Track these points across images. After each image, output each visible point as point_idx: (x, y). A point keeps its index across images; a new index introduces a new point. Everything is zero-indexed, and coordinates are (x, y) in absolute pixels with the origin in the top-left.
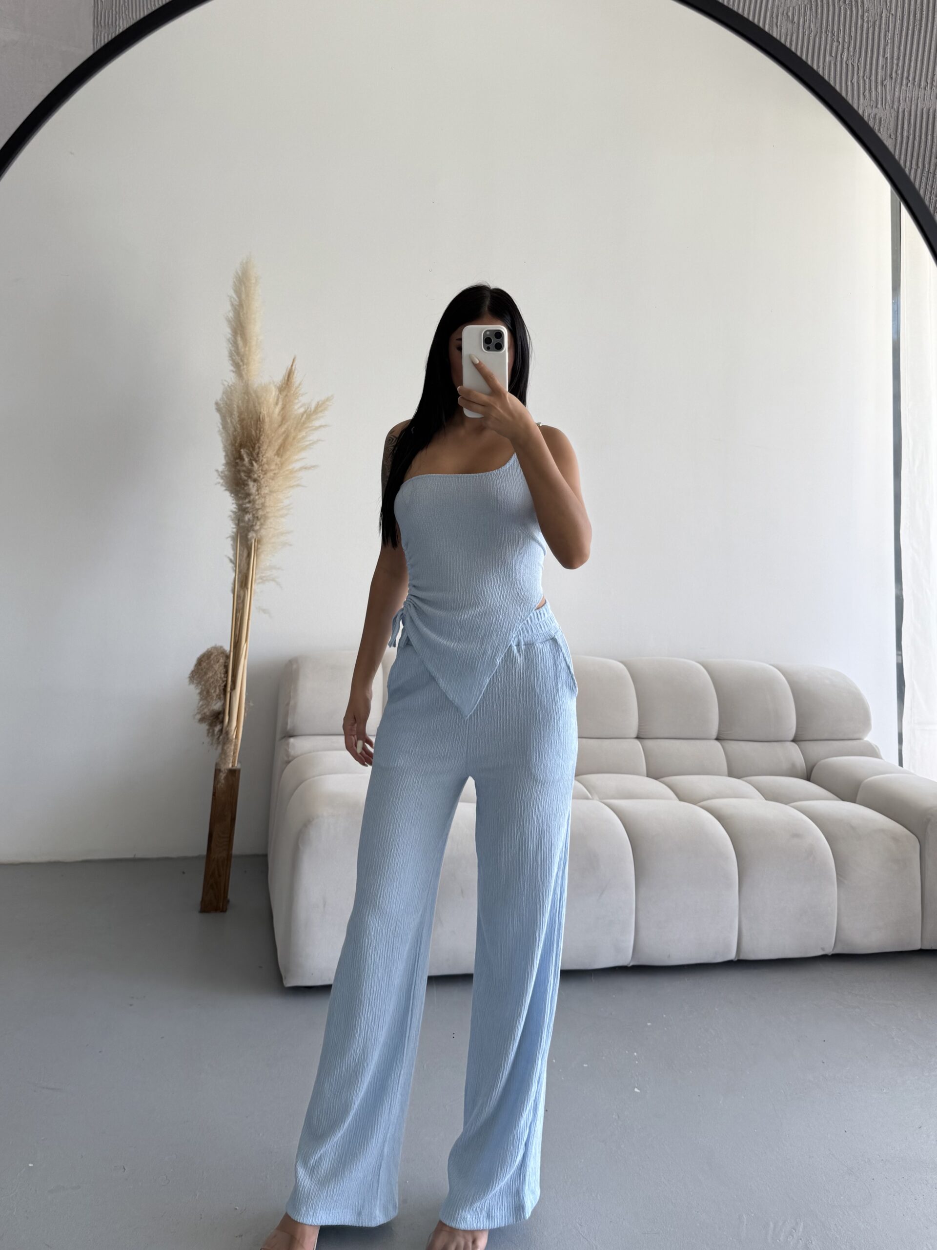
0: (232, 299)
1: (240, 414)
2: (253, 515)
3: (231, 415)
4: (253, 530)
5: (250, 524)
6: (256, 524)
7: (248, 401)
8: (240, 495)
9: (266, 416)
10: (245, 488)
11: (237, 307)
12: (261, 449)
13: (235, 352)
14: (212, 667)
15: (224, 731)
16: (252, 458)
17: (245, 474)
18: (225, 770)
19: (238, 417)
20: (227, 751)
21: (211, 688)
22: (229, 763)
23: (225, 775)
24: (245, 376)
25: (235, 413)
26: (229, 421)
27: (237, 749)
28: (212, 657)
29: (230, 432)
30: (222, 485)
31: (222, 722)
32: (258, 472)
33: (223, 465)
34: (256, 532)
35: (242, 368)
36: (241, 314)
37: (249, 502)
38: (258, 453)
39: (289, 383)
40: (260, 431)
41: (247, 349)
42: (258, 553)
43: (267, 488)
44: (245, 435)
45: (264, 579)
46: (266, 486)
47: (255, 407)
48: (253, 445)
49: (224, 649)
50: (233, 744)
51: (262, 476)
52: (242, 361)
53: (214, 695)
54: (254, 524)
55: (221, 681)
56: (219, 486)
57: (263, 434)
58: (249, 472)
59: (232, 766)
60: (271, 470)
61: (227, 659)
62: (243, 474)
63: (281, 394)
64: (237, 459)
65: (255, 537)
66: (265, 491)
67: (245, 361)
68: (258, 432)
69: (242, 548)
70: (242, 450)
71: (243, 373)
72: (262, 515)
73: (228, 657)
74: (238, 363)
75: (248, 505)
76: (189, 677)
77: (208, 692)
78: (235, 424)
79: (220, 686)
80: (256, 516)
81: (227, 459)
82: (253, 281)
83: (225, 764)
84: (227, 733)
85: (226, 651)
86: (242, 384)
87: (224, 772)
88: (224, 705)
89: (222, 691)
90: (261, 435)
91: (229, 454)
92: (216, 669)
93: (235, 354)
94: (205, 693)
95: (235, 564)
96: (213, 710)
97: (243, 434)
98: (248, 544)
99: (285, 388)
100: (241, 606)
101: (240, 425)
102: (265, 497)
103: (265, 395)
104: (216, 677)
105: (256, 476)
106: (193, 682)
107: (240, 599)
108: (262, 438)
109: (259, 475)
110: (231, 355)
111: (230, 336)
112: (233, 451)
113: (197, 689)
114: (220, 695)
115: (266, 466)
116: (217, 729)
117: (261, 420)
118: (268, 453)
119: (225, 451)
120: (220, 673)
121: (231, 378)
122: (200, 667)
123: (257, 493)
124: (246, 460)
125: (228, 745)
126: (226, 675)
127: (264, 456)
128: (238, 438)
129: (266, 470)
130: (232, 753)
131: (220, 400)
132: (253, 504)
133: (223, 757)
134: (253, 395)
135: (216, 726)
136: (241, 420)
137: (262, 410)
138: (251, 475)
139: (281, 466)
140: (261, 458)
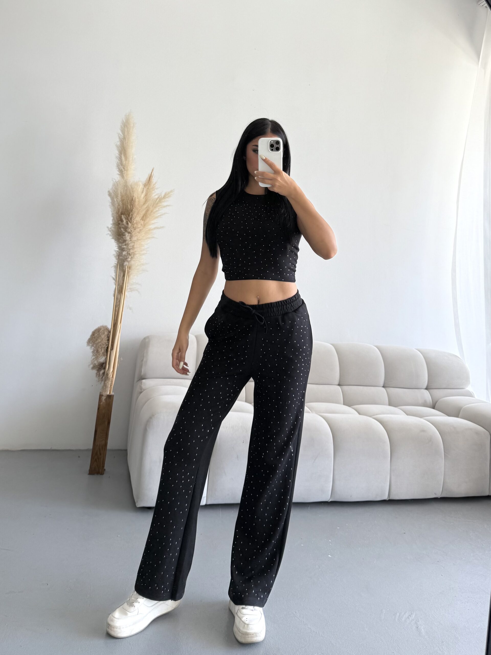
0: (120, 135)
1: (122, 196)
2: (127, 252)
3: (117, 197)
4: (127, 261)
5: (125, 257)
6: (129, 257)
7: (126, 190)
8: (120, 241)
9: (136, 198)
10: (124, 237)
11: (122, 139)
12: (133, 216)
13: (120, 163)
14: (100, 336)
15: (105, 374)
16: (128, 221)
17: (124, 229)
18: (105, 395)
19: (121, 198)
20: (107, 385)
21: (100, 348)
22: (107, 391)
23: (105, 397)
24: (125, 177)
25: (119, 196)
26: (115, 200)
27: (112, 384)
28: (101, 331)
29: (116, 206)
30: (110, 235)
31: (105, 368)
32: (131, 228)
33: (111, 224)
34: (129, 262)
35: (124, 172)
36: (124, 143)
37: (125, 245)
38: (131, 218)
39: (149, 182)
40: (133, 206)
41: (127, 162)
42: (129, 274)
43: (136, 238)
44: (124, 208)
45: (132, 289)
46: (135, 236)
47: (130, 193)
48: (128, 213)
49: (107, 327)
50: (110, 381)
51: (133, 231)
52: (124, 168)
53: (101, 353)
55: (105, 345)
56: (109, 235)
57: (134, 208)
58: (126, 228)
59: (109, 393)
60: (138, 228)
61: (109, 333)
62: (122, 229)
63: (145, 188)
64: (118, 221)
65: (128, 265)
66: (134, 239)
67: (126, 169)
68: (132, 206)
69: (120, 272)
70: (122, 216)
71: (125, 175)
72: (132, 253)
73: (110, 332)
74: (122, 170)
75: (125, 247)
76: (87, 342)
77: (97, 351)
78: (119, 202)
79: (104, 347)
80: (129, 253)
81: (114, 221)
82: (132, 125)
83: (105, 391)
84: (107, 375)
85: (109, 329)
86: (124, 181)
87: (104, 396)
88: (106, 359)
89: (105, 351)
90: (133, 208)
91: (115, 218)
92: (103, 338)
93: (120, 165)
94: (95, 351)
95: (116, 280)
96: (100, 362)
97: (123, 207)
98: (123, 270)
99: (147, 184)
100: (118, 303)
101: (122, 202)
102: (134, 242)
103: (136, 187)
104: (102, 342)
106: (89, 345)
107: (118, 300)
108: (134, 210)
109: (131, 230)
110: (118, 166)
111: (118, 155)
112: (117, 217)
113: (91, 349)
114: (104, 353)
115: (135, 225)
116: (102, 372)
117: (134, 200)
118: (137, 218)
119: (113, 217)
120: (105, 340)
121: (117, 178)
122: (93, 336)
123: (130, 240)
124: (125, 221)
125: (108, 381)
126: (108, 342)
127: (135, 220)
128: (121, 210)
129: (136, 227)
130: (109, 386)
131: (111, 189)
132: (127, 247)
133: (104, 388)
134: (130, 187)
135: (101, 371)
136: (122, 200)
137: (134, 195)
138: (127, 230)
139: (144, 225)
140: (133, 220)
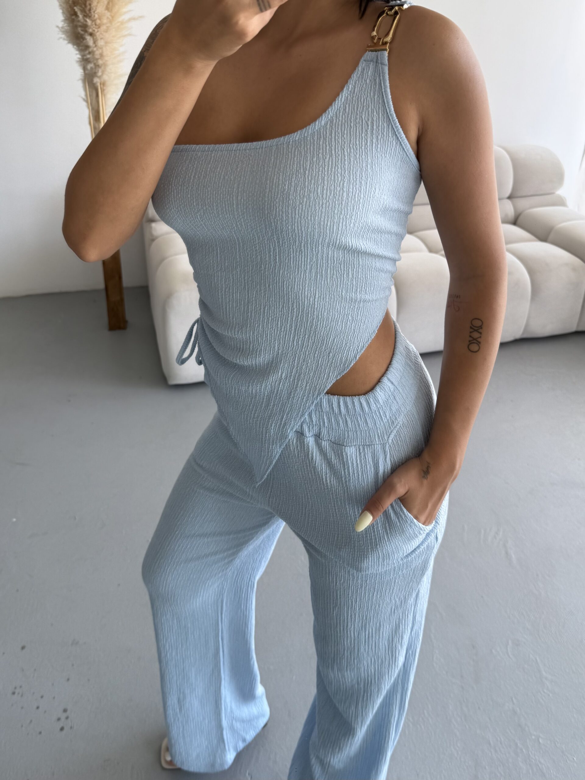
2: (95, 64)
4: (97, 76)
5: (93, 71)
6: (98, 71)
8: (81, 48)
10: (85, 41)
12: (92, 6)
16: (85, 15)
17: (83, 29)
30: (64, 39)
32: (92, 27)
33: (62, 21)
34: (99, 77)
37: (90, 53)
38: (90, 10)
43: (102, 41)
46: (101, 39)
48: (84, 3)
51: (96, 30)
54: (97, 71)
56: (61, 40)
58: (85, 27)
60: (103, 24)
62: (79, 29)
64: (72, 15)
65: (99, 82)
66: (101, 43)
69: (91, 90)
70: (75, 8)
75: (88, 56)
80: (97, 64)
81: (65, 16)
91: (65, 11)
95: (87, 102)
98: (95, 87)
102: (101, 48)
105: (90, 30)
109: (94, 29)
115: (98, 22)
118: (99, 9)
119: (61, 9)
123: (94, 45)
124: (81, 16)
127: (96, 12)
129: (99, 24)
132: (93, 55)
138: (87, 29)
139: (112, 19)
140: (93, 13)
